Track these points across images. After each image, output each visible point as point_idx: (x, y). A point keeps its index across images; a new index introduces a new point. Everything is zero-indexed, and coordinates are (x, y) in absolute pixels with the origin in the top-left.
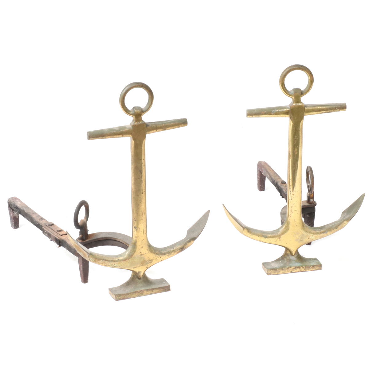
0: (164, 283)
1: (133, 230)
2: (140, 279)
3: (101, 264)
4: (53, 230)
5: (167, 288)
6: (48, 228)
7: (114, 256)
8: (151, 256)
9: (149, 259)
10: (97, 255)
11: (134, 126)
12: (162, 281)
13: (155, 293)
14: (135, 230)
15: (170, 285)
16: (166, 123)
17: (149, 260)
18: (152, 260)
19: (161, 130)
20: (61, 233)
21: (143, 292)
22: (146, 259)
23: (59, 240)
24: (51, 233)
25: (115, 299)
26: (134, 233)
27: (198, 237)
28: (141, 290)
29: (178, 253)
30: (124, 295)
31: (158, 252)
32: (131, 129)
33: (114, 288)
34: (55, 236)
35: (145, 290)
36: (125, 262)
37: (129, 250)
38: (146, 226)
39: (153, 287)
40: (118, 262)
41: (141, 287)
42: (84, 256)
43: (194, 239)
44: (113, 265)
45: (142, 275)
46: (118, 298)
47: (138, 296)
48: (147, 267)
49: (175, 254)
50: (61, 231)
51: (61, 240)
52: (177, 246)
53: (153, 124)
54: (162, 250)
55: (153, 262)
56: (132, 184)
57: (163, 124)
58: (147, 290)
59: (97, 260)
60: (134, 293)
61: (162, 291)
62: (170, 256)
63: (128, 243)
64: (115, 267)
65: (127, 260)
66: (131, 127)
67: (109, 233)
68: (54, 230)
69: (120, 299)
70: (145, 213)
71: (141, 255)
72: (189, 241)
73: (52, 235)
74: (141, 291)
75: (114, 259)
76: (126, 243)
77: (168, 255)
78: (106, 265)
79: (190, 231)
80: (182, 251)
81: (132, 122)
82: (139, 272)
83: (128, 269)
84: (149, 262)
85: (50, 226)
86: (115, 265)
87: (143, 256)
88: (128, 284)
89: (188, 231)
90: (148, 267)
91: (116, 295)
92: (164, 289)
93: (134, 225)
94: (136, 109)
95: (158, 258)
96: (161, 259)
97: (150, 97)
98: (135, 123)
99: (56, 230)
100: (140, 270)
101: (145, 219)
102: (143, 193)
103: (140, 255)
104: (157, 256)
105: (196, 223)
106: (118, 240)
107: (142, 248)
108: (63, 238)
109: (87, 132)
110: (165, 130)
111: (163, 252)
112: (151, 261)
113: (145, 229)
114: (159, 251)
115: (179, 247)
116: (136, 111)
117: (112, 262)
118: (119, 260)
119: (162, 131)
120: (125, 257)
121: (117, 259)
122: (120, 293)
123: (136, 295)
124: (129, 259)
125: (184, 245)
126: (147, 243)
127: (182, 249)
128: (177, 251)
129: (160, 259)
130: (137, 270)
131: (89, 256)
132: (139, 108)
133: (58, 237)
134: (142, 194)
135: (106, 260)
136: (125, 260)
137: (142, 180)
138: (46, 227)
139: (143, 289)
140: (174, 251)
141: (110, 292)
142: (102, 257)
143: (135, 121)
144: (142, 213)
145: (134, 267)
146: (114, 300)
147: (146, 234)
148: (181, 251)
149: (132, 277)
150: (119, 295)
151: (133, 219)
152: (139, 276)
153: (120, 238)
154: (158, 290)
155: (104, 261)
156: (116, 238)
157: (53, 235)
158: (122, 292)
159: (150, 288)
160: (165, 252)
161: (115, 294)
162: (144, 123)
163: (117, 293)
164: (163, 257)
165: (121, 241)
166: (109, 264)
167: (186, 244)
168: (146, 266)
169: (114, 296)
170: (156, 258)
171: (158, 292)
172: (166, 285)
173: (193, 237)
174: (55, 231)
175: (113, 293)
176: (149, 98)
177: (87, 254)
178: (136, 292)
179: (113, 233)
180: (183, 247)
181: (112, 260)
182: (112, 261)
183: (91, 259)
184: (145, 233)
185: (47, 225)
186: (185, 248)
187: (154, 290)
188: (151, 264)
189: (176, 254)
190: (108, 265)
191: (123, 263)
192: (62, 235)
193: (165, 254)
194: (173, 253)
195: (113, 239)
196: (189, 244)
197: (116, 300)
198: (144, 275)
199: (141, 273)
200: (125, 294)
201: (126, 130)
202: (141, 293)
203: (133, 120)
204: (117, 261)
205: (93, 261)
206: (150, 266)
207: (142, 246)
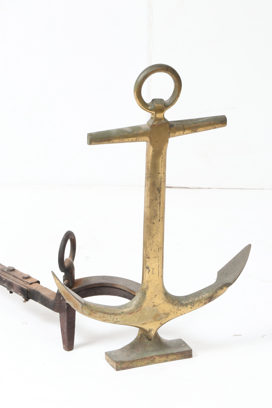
0: (184, 346)
1: (145, 271)
2: (150, 340)
3: (98, 319)
4: (16, 277)
5: (188, 354)
6: (8, 275)
7: (115, 307)
8: (168, 307)
9: (164, 312)
10: (94, 306)
11: (152, 126)
12: (180, 343)
13: (170, 361)
14: (147, 271)
15: (192, 350)
16: (197, 122)
17: (165, 314)
18: (168, 313)
19: (190, 131)
20: (29, 281)
21: (155, 358)
22: (161, 311)
23: (27, 291)
24: (13, 282)
25: (115, 367)
26: (144, 275)
27: (234, 282)
28: (152, 355)
29: (205, 304)
30: (128, 363)
31: (177, 302)
32: (148, 130)
33: (113, 351)
34: (20, 285)
35: (157, 356)
36: (131, 316)
37: (138, 299)
38: (162, 266)
39: (168, 351)
40: (122, 316)
41: (152, 351)
42: (75, 307)
43: (228, 285)
44: (115, 320)
45: (153, 334)
46: (120, 366)
47: (148, 364)
48: (161, 324)
49: (200, 306)
50: (29, 277)
51: (31, 290)
52: (203, 294)
53: (179, 123)
54: (182, 300)
55: (170, 317)
56: (145, 207)
57: (193, 123)
58: (160, 356)
59: (93, 313)
60: (142, 359)
61: (181, 357)
62: (194, 308)
63: (134, 290)
64: (117, 323)
65: (134, 314)
66: (148, 127)
67: (103, 277)
68: (18, 277)
69: (123, 369)
70: (162, 248)
71: (154, 306)
72: (221, 288)
73: (15, 284)
74: (151, 357)
75: (117, 312)
76: (131, 290)
77: (191, 306)
78: (104, 320)
79: (222, 273)
80: (211, 301)
81: (149, 121)
82: (150, 331)
83: (135, 325)
84: (165, 316)
85: (10, 272)
86: (118, 320)
87: (156, 307)
88: (133, 346)
89: (218, 273)
90: (163, 323)
91: (117, 362)
92: (183, 355)
93: (146, 265)
94: (156, 103)
95: (177, 311)
96: (181, 312)
97: (177, 85)
98: (154, 122)
99: (21, 277)
100: (151, 328)
101: (161, 257)
102: (161, 220)
103: (152, 306)
104: (176, 307)
105: (230, 261)
106: (117, 287)
107: (156, 296)
108: (34, 287)
109: (88, 134)
110: (195, 132)
111: (184, 302)
112: (167, 315)
113: (161, 270)
114: (179, 302)
115: (207, 295)
116: (157, 105)
117: (113, 316)
118: (123, 312)
119: (191, 133)
120: (131, 308)
121: (120, 311)
122: (122, 360)
123: (145, 362)
124: (136, 312)
125: (214, 293)
126: (163, 290)
127: (211, 299)
128: (204, 302)
129: (179, 312)
130: (147, 327)
131: (82, 308)
132: (161, 100)
133: (26, 287)
134: (159, 221)
135: (105, 313)
136: (131, 313)
137: (160, 202)
138: (4, 273)
139: (154, 354)
140: (200, 301)
141: (108, 357)
142: (100, 308)
143: (154, 120)
144: (158, 248)
145: (144, 323)
146: (113, 370)
147: (162, 277)
148: (209, 302)
149: (139, 336)
150: (122, 362)
151: (145, 255)
152: (150, 336)
153: (120, 284)
154: (175, 357)
155: (102, 315)
156: (114, 284)
157: (17, 284)
158: (124, 358)
159: (165, 353)
160: (187, 302)
161: (115, 361)
162: (166, 122)
163: (118, 360)
164: (183, 309)
165: (122, 288)
166: (109, 318)
167: (216, 292)
168: (160, 322)
169: (114, 364)
170: (174, 310)
171: (175, 359)
172: (186, 349)
173: (227, 282)
174: (19, 279)
175: (112, 359)
176: (175, 86)
177: (80, 304)
178: (144, 358)
179: (109, 277)
180: (213, 296)
181: (113, 312)
182: (113, 314)
183: (84, 312)
184: (160, 276)
185: (5, 271)
186: (215, 298)
187: (169, 356)
188: (167, 319)
189: (202, 306)
190: (108, 320)
191: (128, 317)
192: (31, 284)
193: (186, 305)
194: (198, 304)
195: (110, 285)
196: (221, 291)
197: (117, 369)
198: (156, 335)
199: (153, 331)
200: (129, 361)
201: (142, 131)
202: (152, 361)
203: (152, 118)
204: (120, 314)
205: (88, 313)
206: (165, 321)
207: (155, 294)
